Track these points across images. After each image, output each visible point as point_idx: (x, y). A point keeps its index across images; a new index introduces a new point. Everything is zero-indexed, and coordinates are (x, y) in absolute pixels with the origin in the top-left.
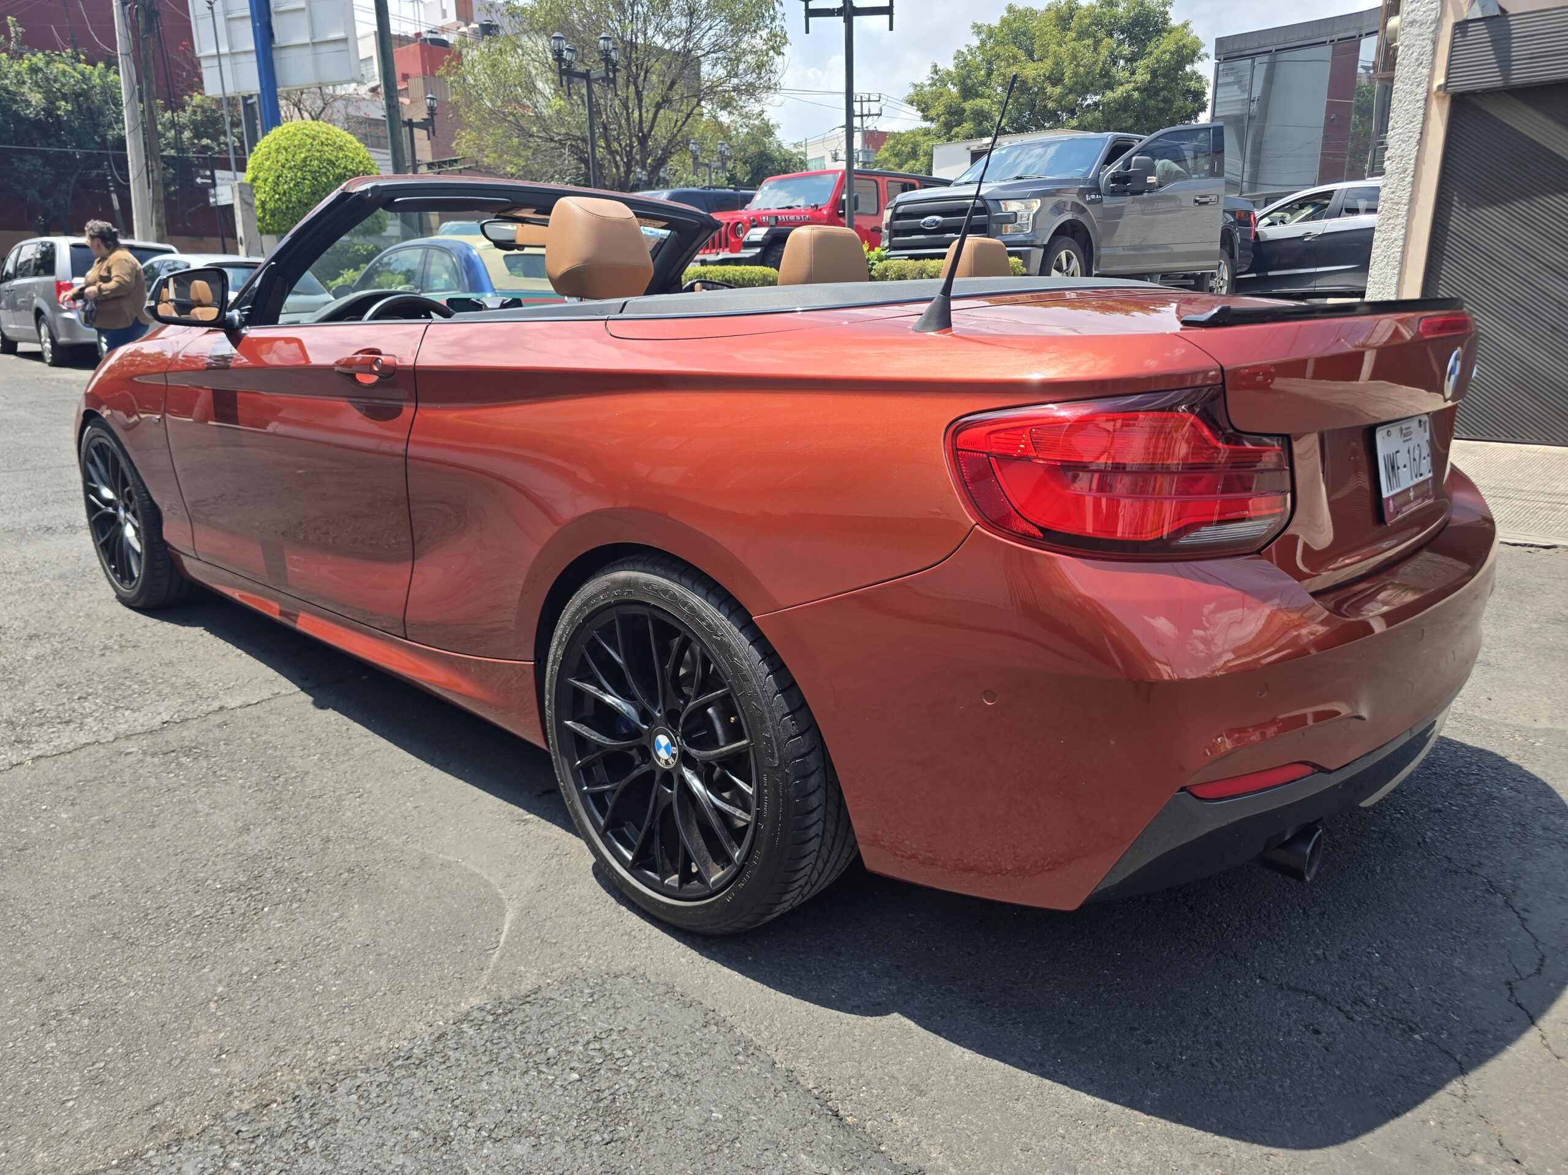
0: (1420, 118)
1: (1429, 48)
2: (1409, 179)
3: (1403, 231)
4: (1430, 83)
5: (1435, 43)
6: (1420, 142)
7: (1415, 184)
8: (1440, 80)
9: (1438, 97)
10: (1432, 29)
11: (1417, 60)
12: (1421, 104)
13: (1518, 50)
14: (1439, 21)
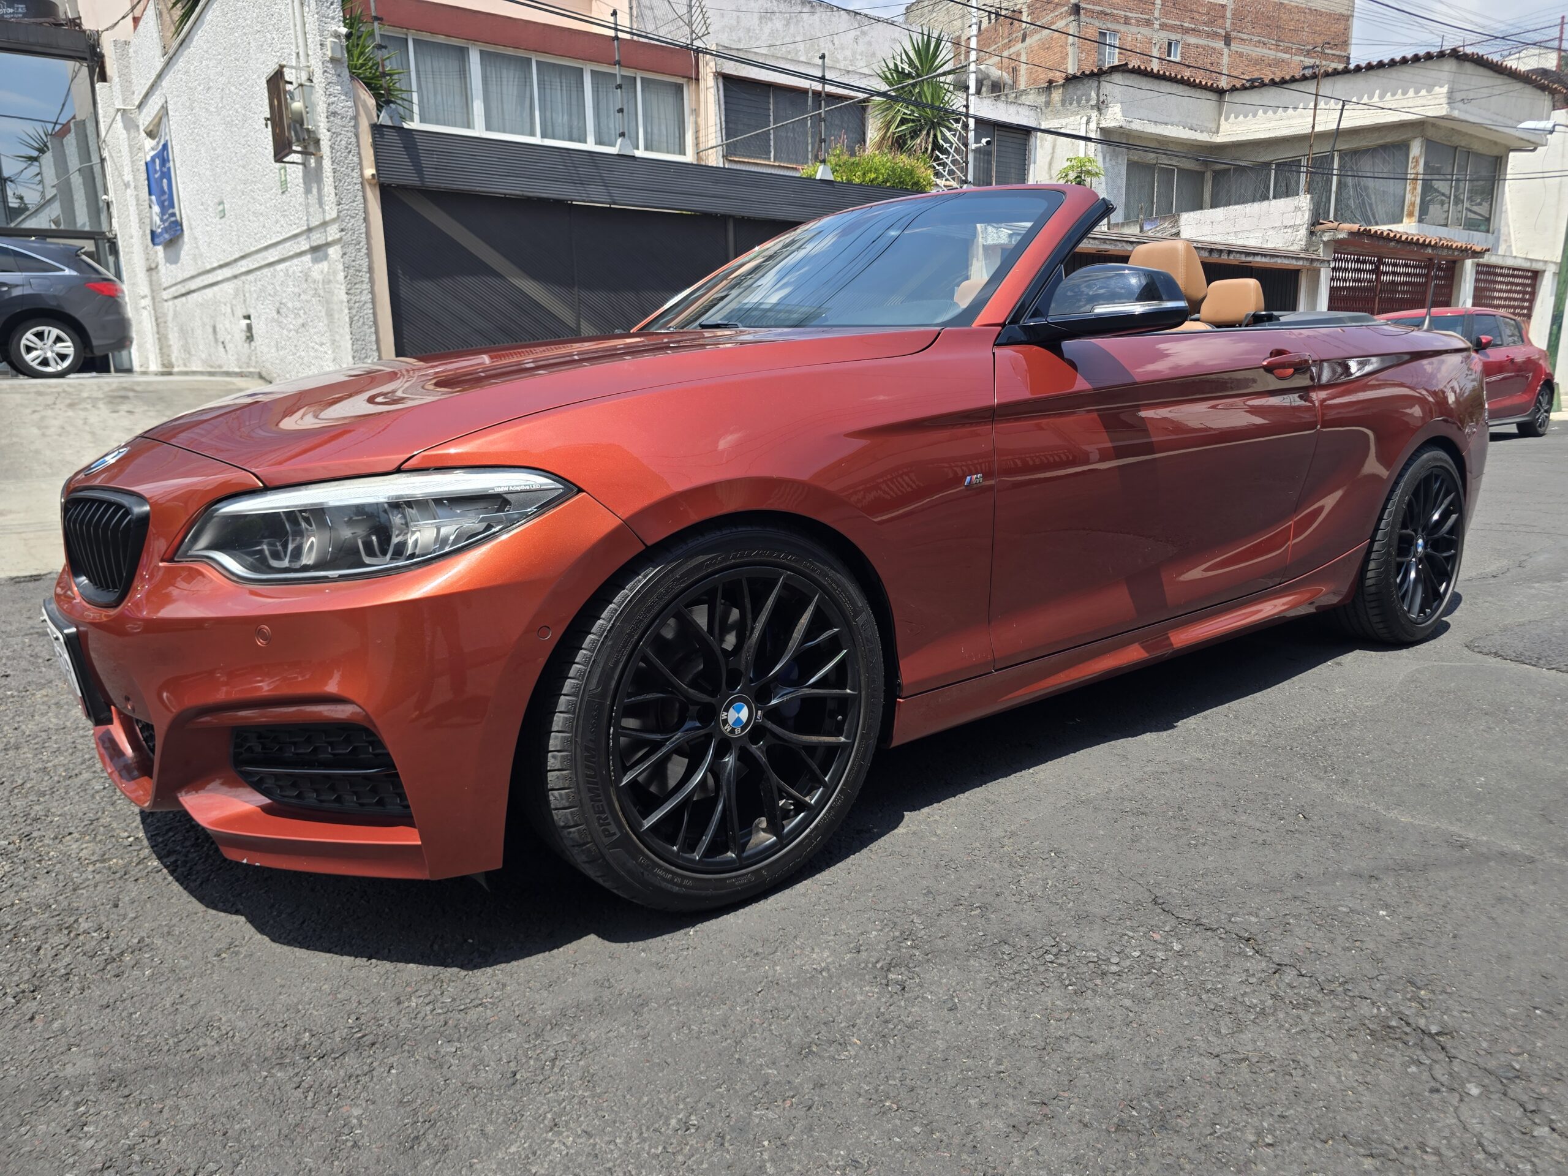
0: (360, 198)
1: (353, 140)
2: (364, 251)
3: (370, 296)
4: (361, 169)
5: (357, 136)
6: (365, 220)
7: (369, 255)
8: (369, 172)
9: (370, 184)
10: (352, 123)
11: (347, 148)
12: (358, 187)
13: (425, 161)
14: (355, 118)
